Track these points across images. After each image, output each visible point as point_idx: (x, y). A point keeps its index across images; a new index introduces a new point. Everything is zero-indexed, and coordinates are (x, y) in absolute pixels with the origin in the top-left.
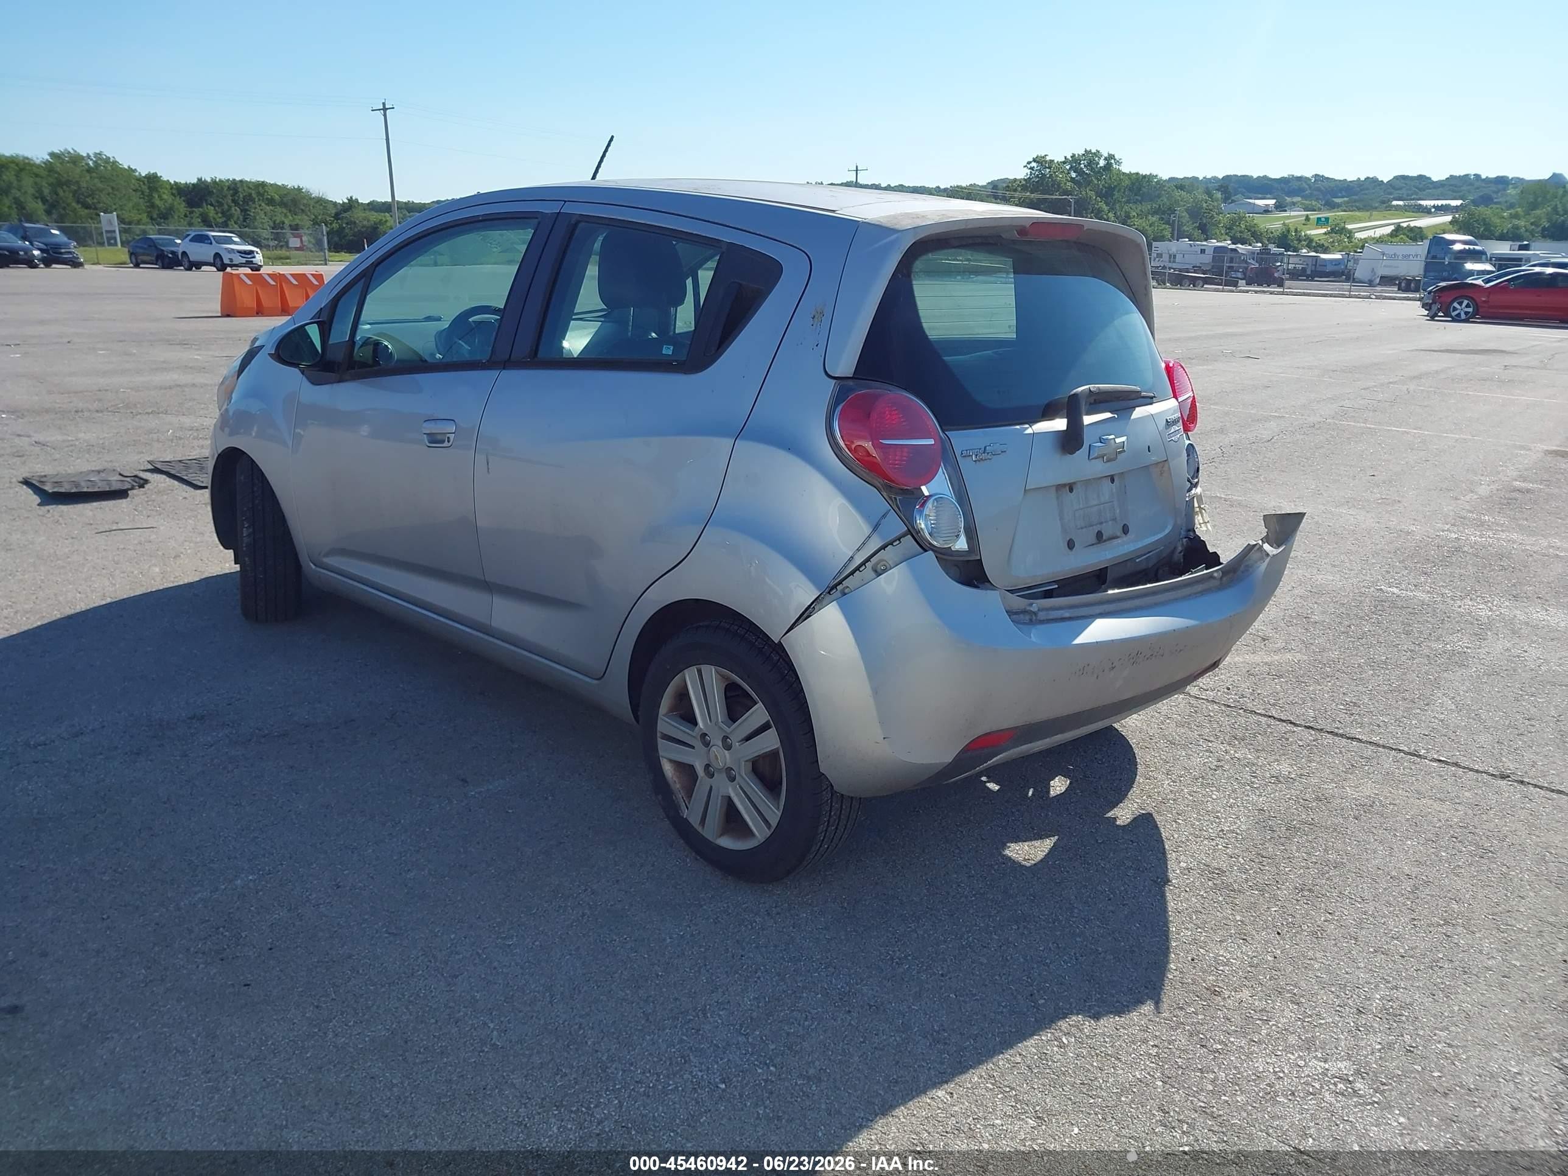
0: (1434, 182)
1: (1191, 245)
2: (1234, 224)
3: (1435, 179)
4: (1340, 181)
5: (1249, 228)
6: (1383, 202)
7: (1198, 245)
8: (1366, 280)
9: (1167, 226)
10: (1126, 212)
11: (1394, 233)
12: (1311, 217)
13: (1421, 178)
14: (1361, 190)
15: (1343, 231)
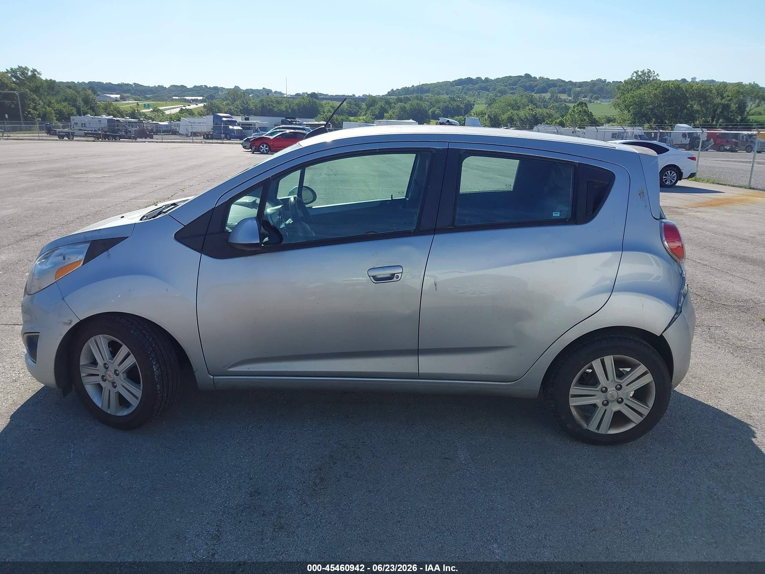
0: (188, 89)
1: (92, 118)
2: (107, 107)
3: (188, 87)
4: (146, 86)
5: (115, 109)
6: (169, 97)
7: (96, 118)
8: (185, 134)
9: (73, 108)
10: (48, 100)
11: (181, 112)
12: (139, 104)
13: (182, 86)
14: (157, 91)
15: (158, 111)
